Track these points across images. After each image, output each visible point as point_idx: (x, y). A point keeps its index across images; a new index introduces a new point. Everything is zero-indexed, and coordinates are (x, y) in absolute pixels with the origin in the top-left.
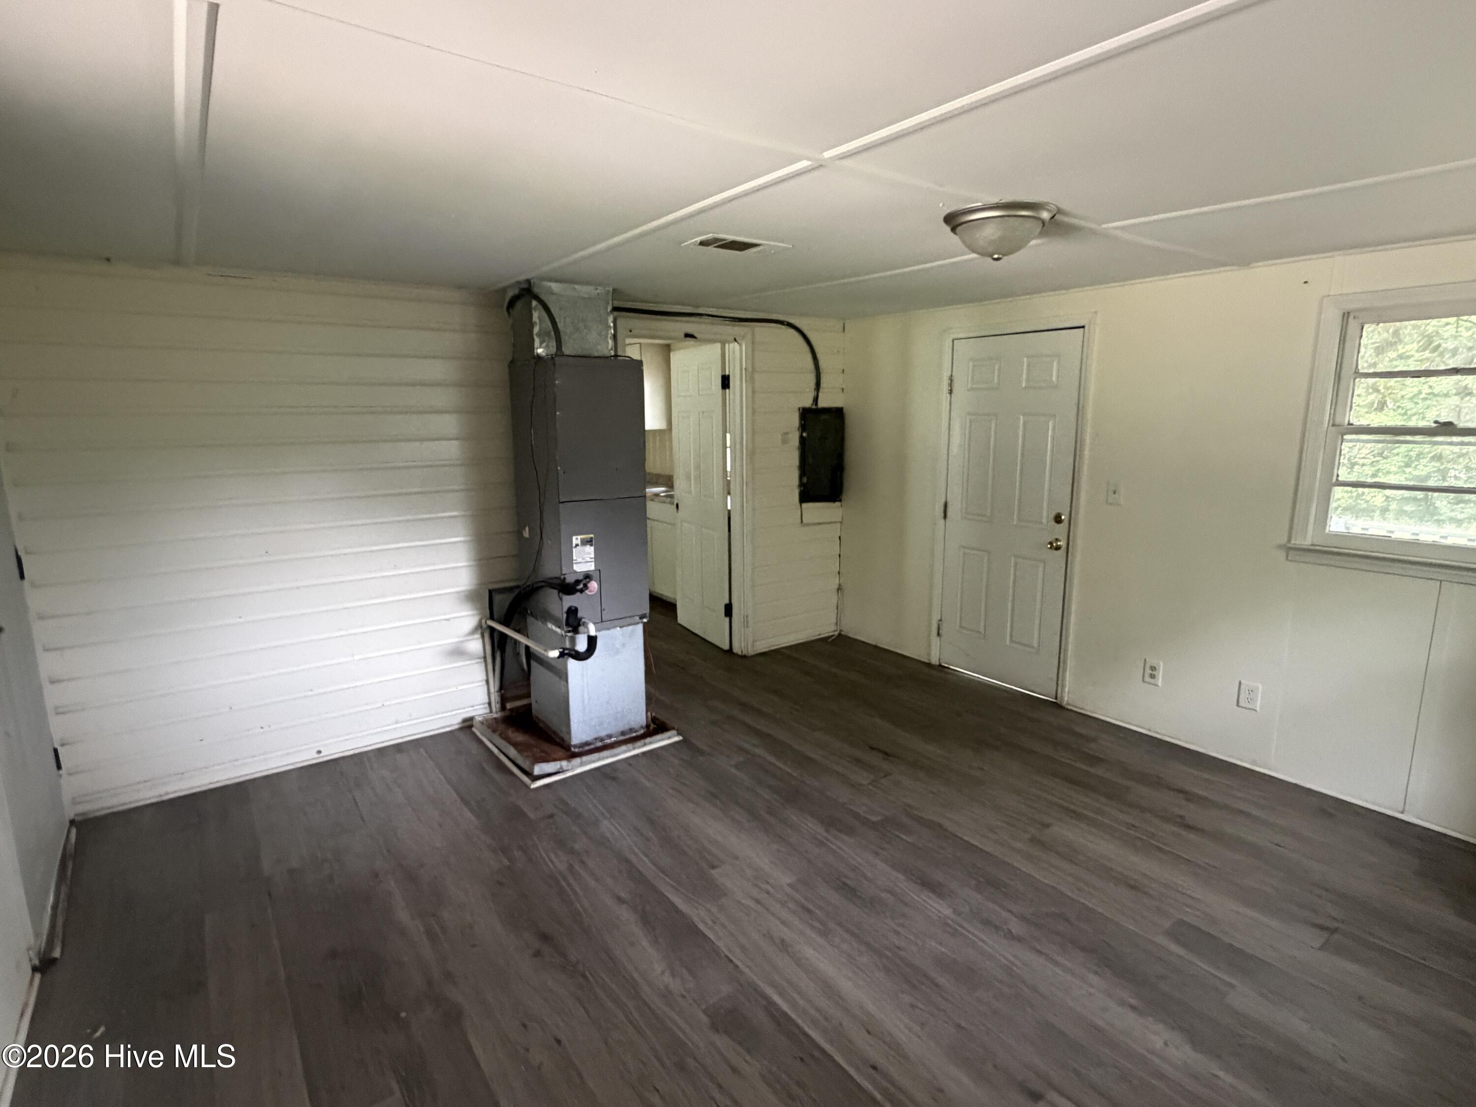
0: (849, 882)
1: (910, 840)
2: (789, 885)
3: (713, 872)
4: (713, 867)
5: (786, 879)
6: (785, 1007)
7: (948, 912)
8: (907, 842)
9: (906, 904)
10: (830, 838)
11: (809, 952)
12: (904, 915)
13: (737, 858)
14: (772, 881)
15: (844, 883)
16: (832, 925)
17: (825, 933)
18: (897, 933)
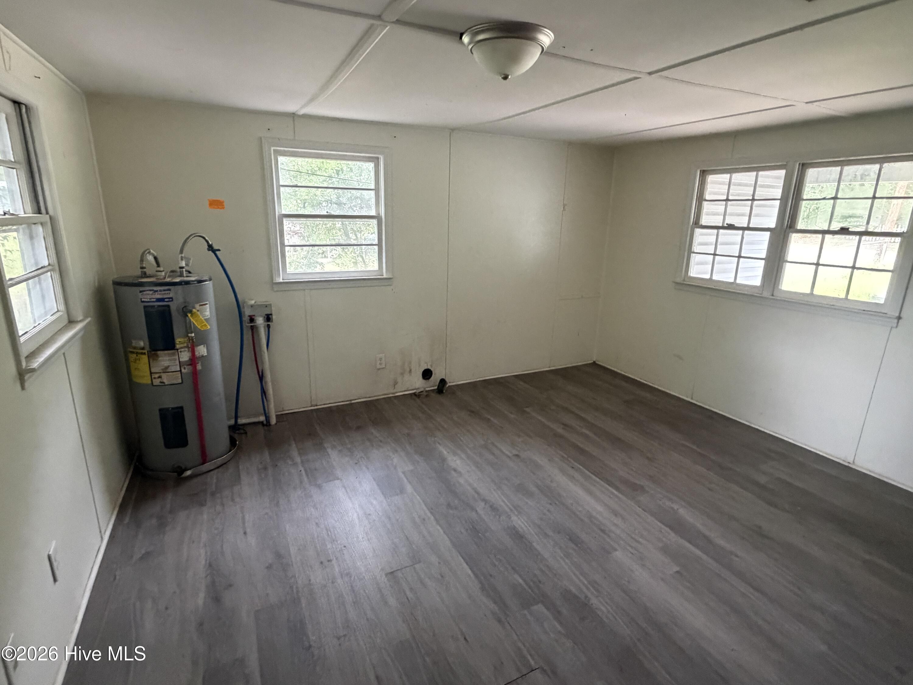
0: (573, 546)
1: (516, 576)
2: (616, 550)
3: (678, 569)
4: (677, 572)
5: (618, 554)
6: (610, 488)
7: (514, 518)
8: (520, 576)
9: (539, 527)
10: (585, 590)
11: (599, 508)
12: (541, 519)
13: (662, 579)
14: (630, 555)
15: (577, 546)
16: (586, 520)
17: (591, 517)
18: (548, 511)
